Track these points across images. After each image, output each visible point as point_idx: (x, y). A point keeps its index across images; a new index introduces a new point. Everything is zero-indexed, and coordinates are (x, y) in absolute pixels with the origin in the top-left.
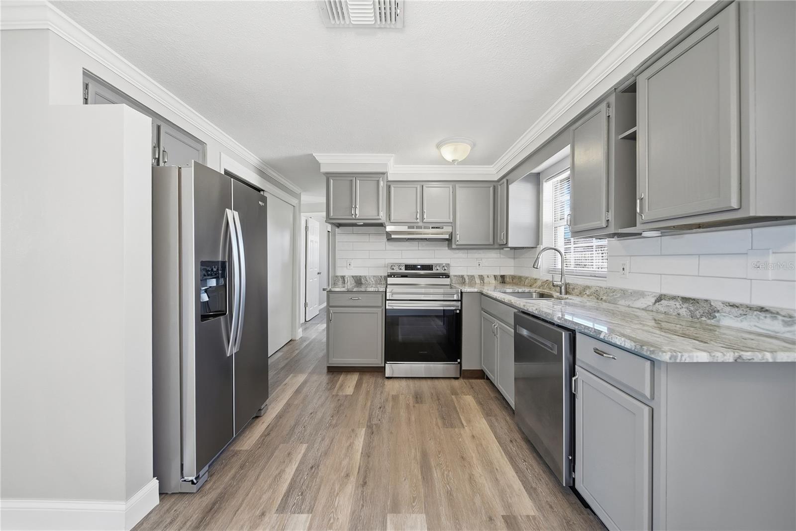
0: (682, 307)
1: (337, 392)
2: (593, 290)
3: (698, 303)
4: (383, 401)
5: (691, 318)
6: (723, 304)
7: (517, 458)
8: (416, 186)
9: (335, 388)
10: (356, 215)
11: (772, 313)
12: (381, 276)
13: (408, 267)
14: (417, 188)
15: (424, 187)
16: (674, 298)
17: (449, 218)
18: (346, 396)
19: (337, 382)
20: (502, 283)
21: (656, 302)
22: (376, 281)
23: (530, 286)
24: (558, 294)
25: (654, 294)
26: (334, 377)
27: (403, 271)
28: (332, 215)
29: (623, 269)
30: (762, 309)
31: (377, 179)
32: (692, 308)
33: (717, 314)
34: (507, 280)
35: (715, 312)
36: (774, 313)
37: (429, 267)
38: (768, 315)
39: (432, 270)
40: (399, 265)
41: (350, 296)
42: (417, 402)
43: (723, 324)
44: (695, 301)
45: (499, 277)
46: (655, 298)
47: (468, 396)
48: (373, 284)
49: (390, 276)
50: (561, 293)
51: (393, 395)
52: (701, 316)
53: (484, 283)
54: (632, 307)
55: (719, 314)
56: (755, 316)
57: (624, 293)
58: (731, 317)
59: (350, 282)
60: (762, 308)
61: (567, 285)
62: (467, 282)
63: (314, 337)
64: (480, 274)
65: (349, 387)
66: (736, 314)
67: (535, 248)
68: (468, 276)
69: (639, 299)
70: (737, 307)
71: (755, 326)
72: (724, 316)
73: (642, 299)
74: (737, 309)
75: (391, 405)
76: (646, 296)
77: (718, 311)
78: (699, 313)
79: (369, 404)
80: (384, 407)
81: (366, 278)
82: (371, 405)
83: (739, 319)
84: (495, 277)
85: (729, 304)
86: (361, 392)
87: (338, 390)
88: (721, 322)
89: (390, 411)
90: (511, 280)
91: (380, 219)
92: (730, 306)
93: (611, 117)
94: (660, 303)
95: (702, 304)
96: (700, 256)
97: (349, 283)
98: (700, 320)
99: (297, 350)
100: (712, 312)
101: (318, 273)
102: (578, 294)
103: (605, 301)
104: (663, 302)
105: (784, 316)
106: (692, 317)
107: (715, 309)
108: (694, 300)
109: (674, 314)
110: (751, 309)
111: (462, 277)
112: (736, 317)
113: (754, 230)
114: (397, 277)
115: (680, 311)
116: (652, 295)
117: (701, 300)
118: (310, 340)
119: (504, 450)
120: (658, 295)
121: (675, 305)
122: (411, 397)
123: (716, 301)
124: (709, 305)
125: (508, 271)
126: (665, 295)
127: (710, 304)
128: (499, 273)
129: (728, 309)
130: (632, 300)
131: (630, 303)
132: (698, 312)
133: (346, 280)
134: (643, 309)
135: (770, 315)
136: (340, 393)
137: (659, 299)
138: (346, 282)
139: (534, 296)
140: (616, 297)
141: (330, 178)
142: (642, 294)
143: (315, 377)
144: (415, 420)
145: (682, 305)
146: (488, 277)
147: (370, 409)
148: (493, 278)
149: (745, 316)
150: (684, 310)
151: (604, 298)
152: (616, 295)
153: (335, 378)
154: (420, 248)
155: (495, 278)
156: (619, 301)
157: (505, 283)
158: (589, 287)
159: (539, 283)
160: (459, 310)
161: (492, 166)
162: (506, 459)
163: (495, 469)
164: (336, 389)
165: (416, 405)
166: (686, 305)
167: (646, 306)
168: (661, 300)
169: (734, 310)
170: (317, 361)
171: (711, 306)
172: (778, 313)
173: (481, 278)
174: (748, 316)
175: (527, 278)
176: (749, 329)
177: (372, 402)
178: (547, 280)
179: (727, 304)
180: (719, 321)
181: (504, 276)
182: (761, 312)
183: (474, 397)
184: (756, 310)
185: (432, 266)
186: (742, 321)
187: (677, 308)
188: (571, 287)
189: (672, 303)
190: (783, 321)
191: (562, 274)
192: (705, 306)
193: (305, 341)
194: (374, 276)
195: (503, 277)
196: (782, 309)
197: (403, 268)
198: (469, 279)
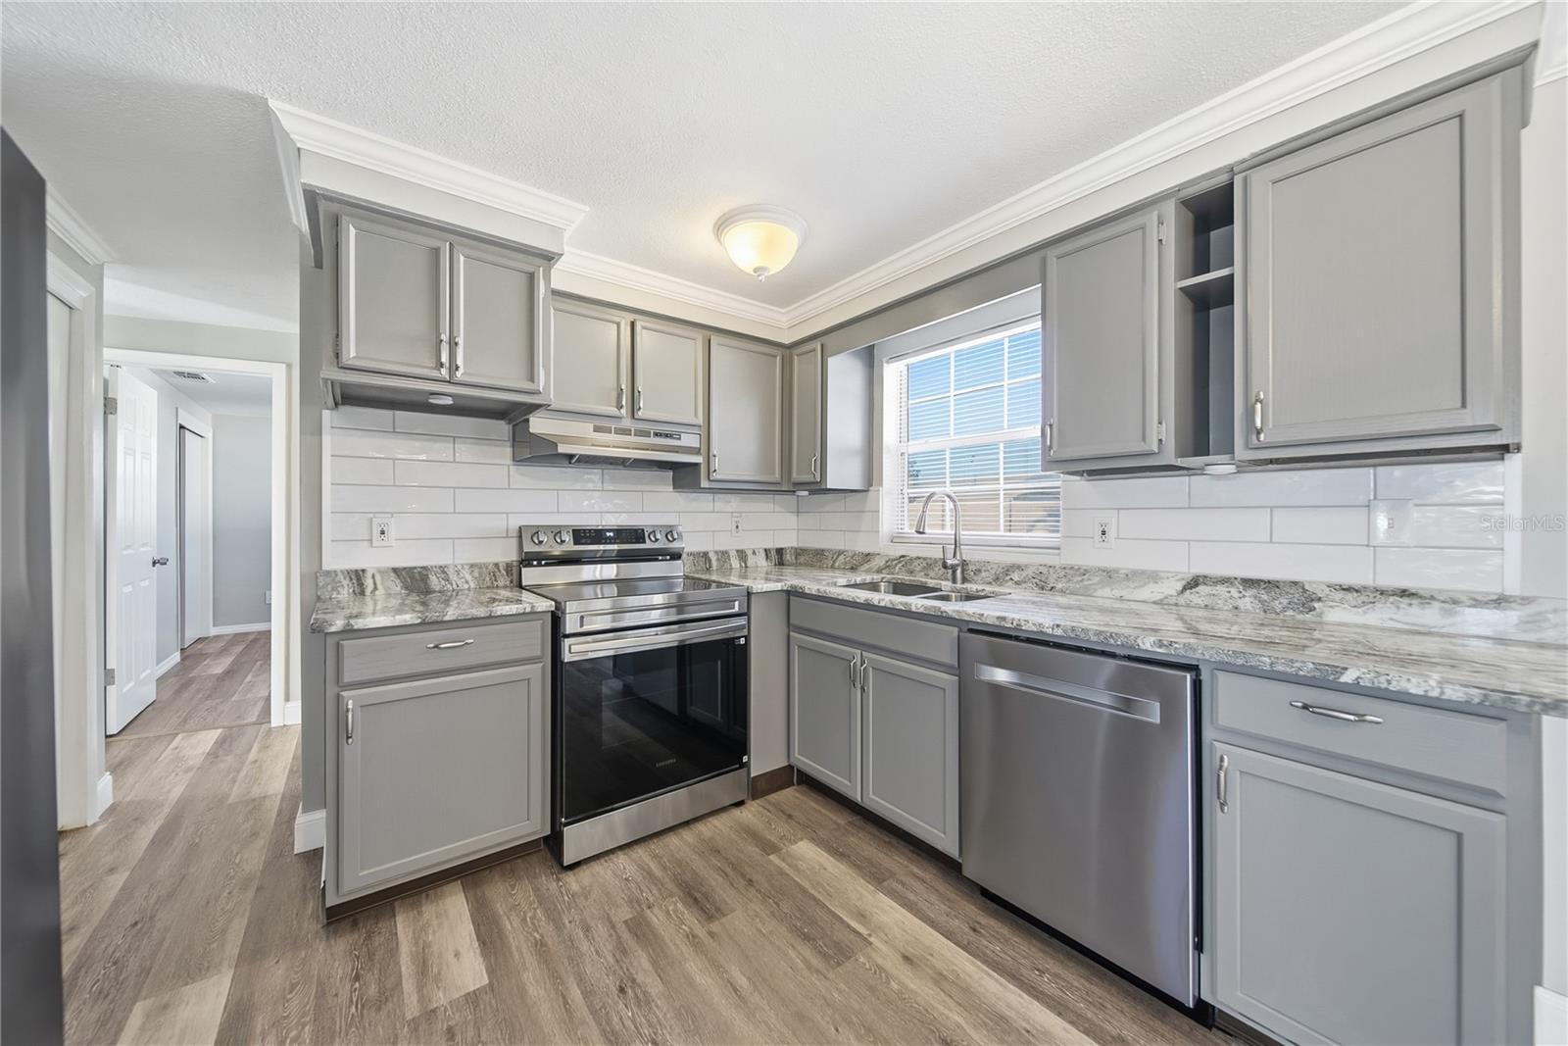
0: (1244, 596)
1: (422, 999)
2: (1029, 572)
3: (1278, 587)
4: (610, 959)
5: (1262, 613)
6: (1329, 586)
7: (1024, 971)
8: (617, 319)
9: (399, 983)
10: (453, 367)
11: (1421, 597)
12: (497, 565)
13: (580, 535)
14: (618, 324)
15: (638, 328)
16: (1225, 581)
17: (696, 415)
18: (473, 998)
19: (393, 952)
20: (779, 564)
21: (1185, 589)
22: (479, 579)
23: (852, 568)
24: (950, 584)
25: (1180, 576)
26: (369, 937)
27: (570, 546)
28: (353, 354)
29: (1104, 533)
30: (1404, 593)
31: (531, 269)
32: (1265, 597)
33: (1316, 605)
34: (788, 557)
35: (1312, 600)
36: (1426, 598)
37: (637, 535)
38: (1415, 601)
39: (644, 542)
40: (556, 531)
41: (430, 637)
42: (710, 918)
43: (1328, 619)
44: (1272, 585)
45: (773, 553)
46: (1184, 583)
47: (801, 844)
48: (469, 589)
49: (527, 560)
50: (954, 581)
51: (626, 922)
52: (1285, 609)
53: (746, 567)
54: (1128, 600)
55: (1320, 604)
56: (1392, 603)
57: (1109, 575)
58: (1345, 608)
59: (386, 588)
60: (1404, 591)
61: (964, 564)
62: (715, 568)
63: (177, 792)
64: (740, 548)
65: (457, 955)
66: (1355, 603)
67: (865, 491)
68: (716, 552)
69: (1145, 584)
70: (1357, 591)
71: (1391, 619)
72: (1331, 607)
73: (1152, 585)
74: (1355, 595)
75: (646, 964)
76: (1163, 578)
77: (1319, 599)
78: (1280, 603)
79: (576, 994)
80: (634, 981)
81: (444, 572)
82: (587, 994)
83: (1360, 610)
84: (767, 551)
85: (1340, 586)
86: (516, 954)
87: (420, 988)
88: (1324, 616)
89: (661, 988)
90: (793, 558)
91: (537, 393)
92: (1344, 589)
93: (1164, 242)
94: (1193, 590)
95: (1287, 589)
96: (1275, 510)
97: (381, 592)
98: (1281, 616)
99: (112, 870)
100: (1307, 599)
101: (154, 563)
102: (989, 580)
103: (1062, 592)
104: (1201, 588)
105: (1443, 602)
106: (1265, 612)
107: (1313, 597)
108: (1269, 582)
109: (1226, 608)
110: (1382, 593)
111: (706, 554)
112: (1355, 606)
113: (1380, 469)
114: (546, 565)
115: (1240, 603)
116: (1176, 578)
117: (1284, 582)
118: (166, 810)
119: (986, 962)
120: (1190, 576)
121: (1229, 592)
122: (680, 905)
123: (1314, 583)
124: (1301, 590)
125: (788, 541)
126: (1205, 577)
127: (1304, 589)
128: (774, 544)
129: (1339, 595)
130: (1128, 587)
131: (1126, 594)
132: (1277, 602)
133: (369, 583)
134: (1154, 603)
135: (1419, 600)
136: (440, 999)
137: (1194, 583)
138: (368, 591)
139: (883, 588)
140: (1090, 582)
141: (344, 220)
142: (1154, 577)
143: (276, 973)
144: (749, 979)
145: (1243, 592)
146: (754, 553)
147: (594, 1013)
148: (764, 555)
149: (1371, 605)
150: (1247, 600)
151: (1059, 586)
152: (1089, 580)
153: (378, 940)
154: (607, 487)
155: (767, 555)
156: (1096, 590)
157: (783, 565)
158: (1019, 568)
159: (879, 562)
160: (745, 637)
161: (783, 311)
162: (1012, 987)
163: (1024, 1032)
164: (409, 986)
165: (715, 927)
166: (1251, 592)
167: (1161, 596)
168: (1197, 585)
169: (1350, 596)
170: (251, 893)
171: (1305, 591)
172: (1432, 598)
173: (742, 555)
174: (1378, 605)
175: (840, 553)
176: (1378, 623)
177: (581, 980)
178: (903, 556)
179: (1337, 587)
180: (1320, 615)
181: (782, 549)
182: (1401, 597)
183: (812, 840)
184: (1393, 595)
185: (643, 530)
186: (1365, 613)
187: (1231, 597)
188: (971, 567)
189: (1221, 589)
190: (1441, 609)
191: (956, 544)
192: (1292, 591)
193: (139, 820)
194: (472, 566)
195: (780, 551)
196: (1440, 591)
197: (568, 537)
198: (718, 560)
